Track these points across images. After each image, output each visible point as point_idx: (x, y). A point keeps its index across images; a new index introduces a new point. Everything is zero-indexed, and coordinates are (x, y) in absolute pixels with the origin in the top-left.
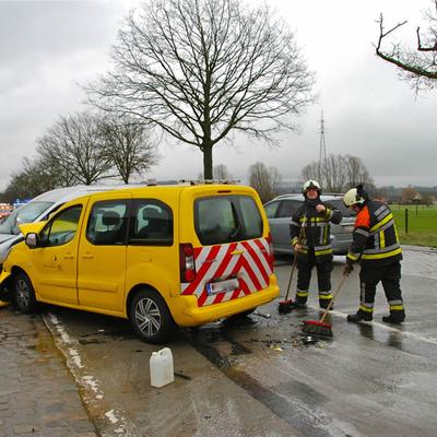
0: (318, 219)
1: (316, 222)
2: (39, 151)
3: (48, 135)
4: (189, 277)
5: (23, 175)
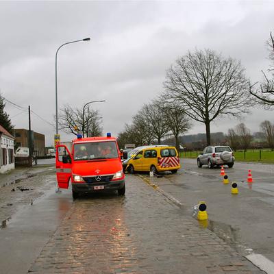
2: (134, 123)
3: (138, 114)
4: (160, 163)
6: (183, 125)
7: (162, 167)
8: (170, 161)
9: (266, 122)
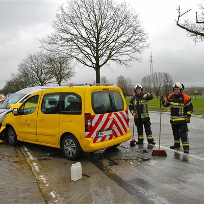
0: (142, 101)
1: (141, 103)
2: (19, 70)
3: (23, 63)
4: (89, 129)
5: (11, 81)
6: (66, 72)
7: (95, 141)
8: (114, 122)
9: (121, 76)
